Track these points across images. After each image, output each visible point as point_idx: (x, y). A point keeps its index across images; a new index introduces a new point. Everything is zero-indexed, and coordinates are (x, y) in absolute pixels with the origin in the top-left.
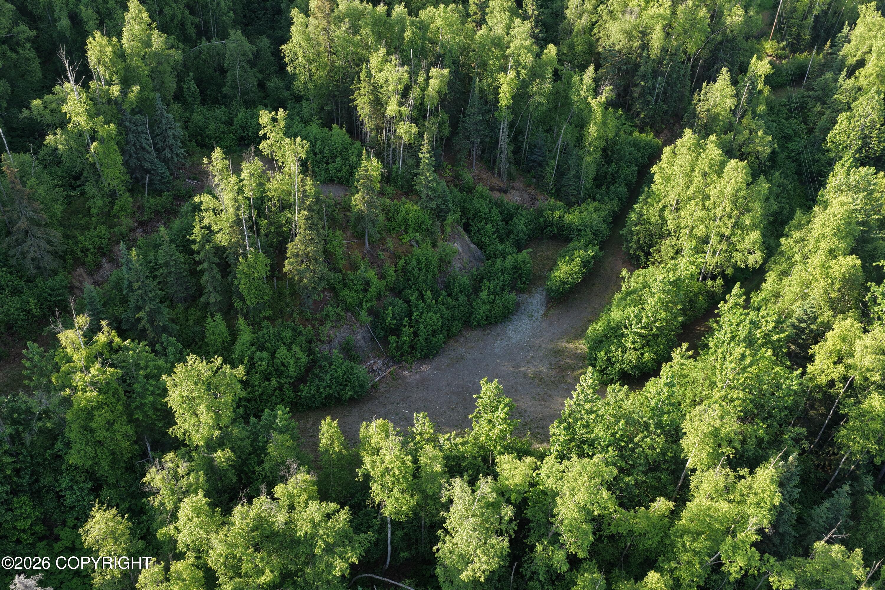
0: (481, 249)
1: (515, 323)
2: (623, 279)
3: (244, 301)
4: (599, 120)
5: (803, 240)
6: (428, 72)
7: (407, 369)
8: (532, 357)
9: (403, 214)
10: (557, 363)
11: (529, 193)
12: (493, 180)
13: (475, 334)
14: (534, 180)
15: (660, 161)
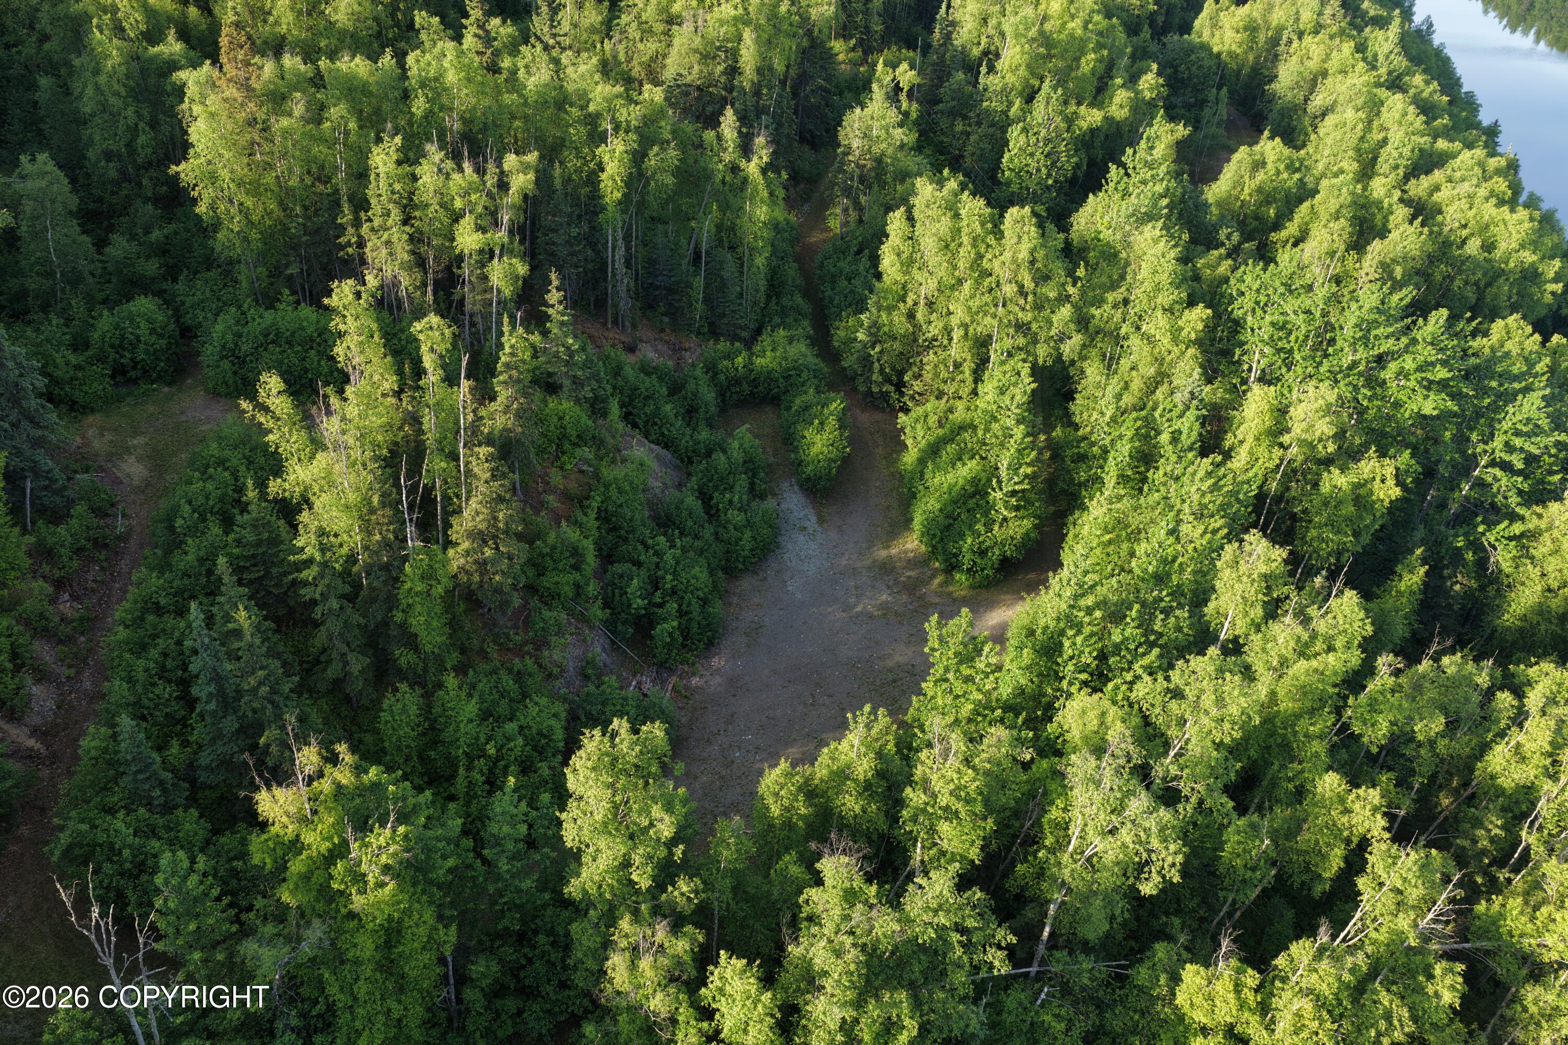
0: (666, 447)
1: (789, 546)
2: (902, 429)
3: (416, 649)
4: (765, 194)
5: (1126, 302)
6: (499, 165)
7: (694, 674)
8: (857, 587)
9: (555, 419)
10: (896, 582)
11: (668, 343)
12: (611, 335)
13: (746, 584)
14: (666, 319)
15: (887, 236)
